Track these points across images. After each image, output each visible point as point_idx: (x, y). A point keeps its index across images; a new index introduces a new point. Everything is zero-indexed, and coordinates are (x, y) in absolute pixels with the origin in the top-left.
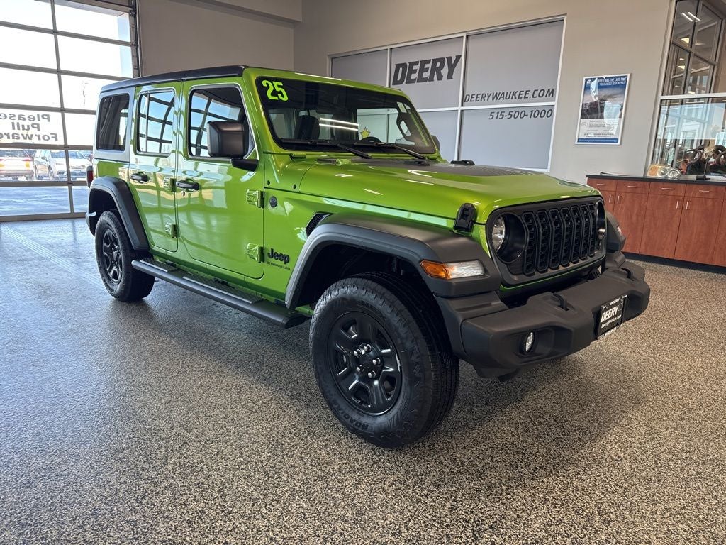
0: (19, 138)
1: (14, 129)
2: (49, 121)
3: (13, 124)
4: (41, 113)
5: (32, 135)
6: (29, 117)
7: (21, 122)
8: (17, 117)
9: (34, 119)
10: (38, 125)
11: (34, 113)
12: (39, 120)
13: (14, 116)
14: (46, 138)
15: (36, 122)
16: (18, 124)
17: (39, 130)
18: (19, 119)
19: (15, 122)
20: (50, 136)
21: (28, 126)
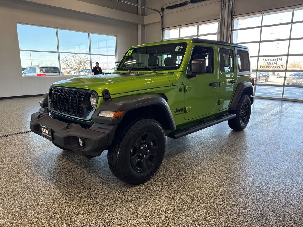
0: (268, 68)
1: (267, 64)
2: (281, 60)
3: (267, 62)
4: (279, 57)
5: (273, 66)
6: (274, 59)
7: (270, 62)
8: (269, 60)
9: (276, 60)
10: (277, 62)
11: (276, 58)
12: (277, 60)
13: (268, 59)
14: (279, 67)
15: (276, 61)
16: (269, 62)
17: (276, 64)
18: (270, 60)
19: (268, 62)
20: (280, 66)
21: (273, 63)
